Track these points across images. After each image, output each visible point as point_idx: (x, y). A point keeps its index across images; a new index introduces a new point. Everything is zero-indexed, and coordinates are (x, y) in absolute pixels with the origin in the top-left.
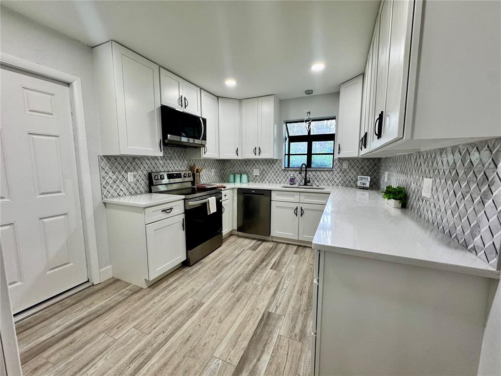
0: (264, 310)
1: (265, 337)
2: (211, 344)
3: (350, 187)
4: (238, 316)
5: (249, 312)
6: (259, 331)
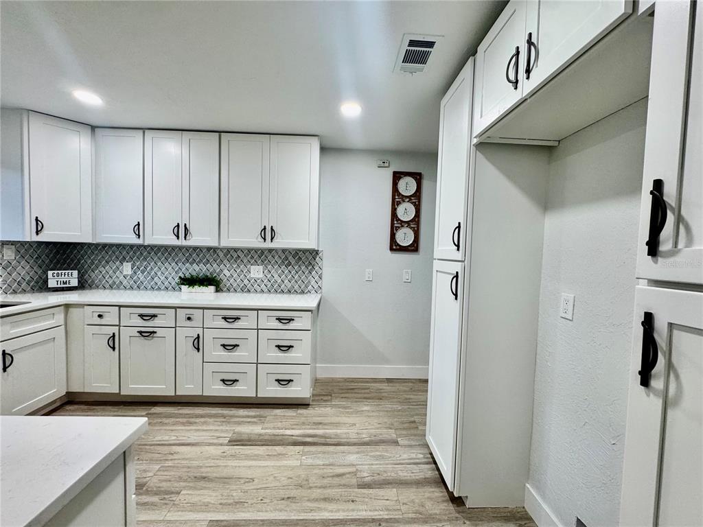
0: (225, 447)
1: (267, 437)
2: (286, 473)
3: (20, 293)
4: (240, 467)
5: (231, 459)
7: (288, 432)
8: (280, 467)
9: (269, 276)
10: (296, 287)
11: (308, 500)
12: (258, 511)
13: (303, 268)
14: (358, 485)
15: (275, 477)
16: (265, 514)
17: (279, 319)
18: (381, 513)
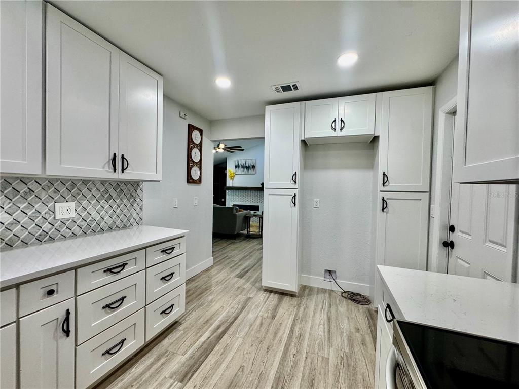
0: (187, 385)
1: (198, 354)
2: (247, 347)
4: (222, 375)
5: (207, 381)
6: (201, 359)
7: (203, 339)
8: (238, 350)
9: (84, 214)
10: (118, 222)
11: (273, 340)
12: (272, 365)
13: (125, 201)
14: (272, 319)
15: (247, 353)
16: (275, 362)
17: (164, 251)
18: (291, 317)
